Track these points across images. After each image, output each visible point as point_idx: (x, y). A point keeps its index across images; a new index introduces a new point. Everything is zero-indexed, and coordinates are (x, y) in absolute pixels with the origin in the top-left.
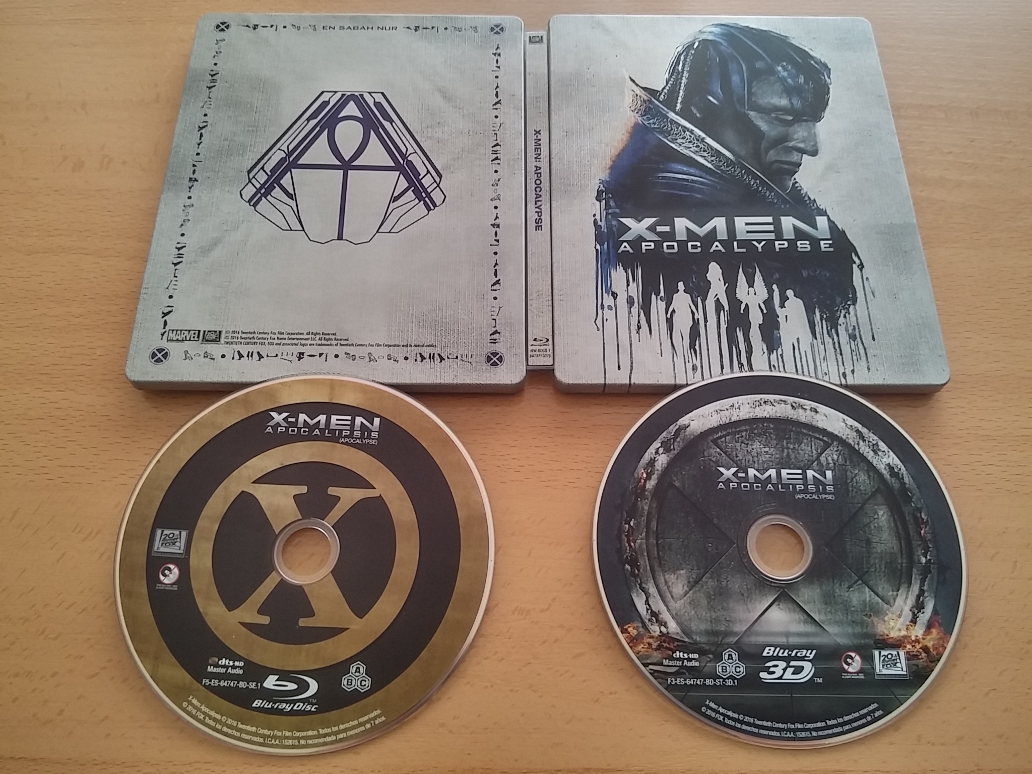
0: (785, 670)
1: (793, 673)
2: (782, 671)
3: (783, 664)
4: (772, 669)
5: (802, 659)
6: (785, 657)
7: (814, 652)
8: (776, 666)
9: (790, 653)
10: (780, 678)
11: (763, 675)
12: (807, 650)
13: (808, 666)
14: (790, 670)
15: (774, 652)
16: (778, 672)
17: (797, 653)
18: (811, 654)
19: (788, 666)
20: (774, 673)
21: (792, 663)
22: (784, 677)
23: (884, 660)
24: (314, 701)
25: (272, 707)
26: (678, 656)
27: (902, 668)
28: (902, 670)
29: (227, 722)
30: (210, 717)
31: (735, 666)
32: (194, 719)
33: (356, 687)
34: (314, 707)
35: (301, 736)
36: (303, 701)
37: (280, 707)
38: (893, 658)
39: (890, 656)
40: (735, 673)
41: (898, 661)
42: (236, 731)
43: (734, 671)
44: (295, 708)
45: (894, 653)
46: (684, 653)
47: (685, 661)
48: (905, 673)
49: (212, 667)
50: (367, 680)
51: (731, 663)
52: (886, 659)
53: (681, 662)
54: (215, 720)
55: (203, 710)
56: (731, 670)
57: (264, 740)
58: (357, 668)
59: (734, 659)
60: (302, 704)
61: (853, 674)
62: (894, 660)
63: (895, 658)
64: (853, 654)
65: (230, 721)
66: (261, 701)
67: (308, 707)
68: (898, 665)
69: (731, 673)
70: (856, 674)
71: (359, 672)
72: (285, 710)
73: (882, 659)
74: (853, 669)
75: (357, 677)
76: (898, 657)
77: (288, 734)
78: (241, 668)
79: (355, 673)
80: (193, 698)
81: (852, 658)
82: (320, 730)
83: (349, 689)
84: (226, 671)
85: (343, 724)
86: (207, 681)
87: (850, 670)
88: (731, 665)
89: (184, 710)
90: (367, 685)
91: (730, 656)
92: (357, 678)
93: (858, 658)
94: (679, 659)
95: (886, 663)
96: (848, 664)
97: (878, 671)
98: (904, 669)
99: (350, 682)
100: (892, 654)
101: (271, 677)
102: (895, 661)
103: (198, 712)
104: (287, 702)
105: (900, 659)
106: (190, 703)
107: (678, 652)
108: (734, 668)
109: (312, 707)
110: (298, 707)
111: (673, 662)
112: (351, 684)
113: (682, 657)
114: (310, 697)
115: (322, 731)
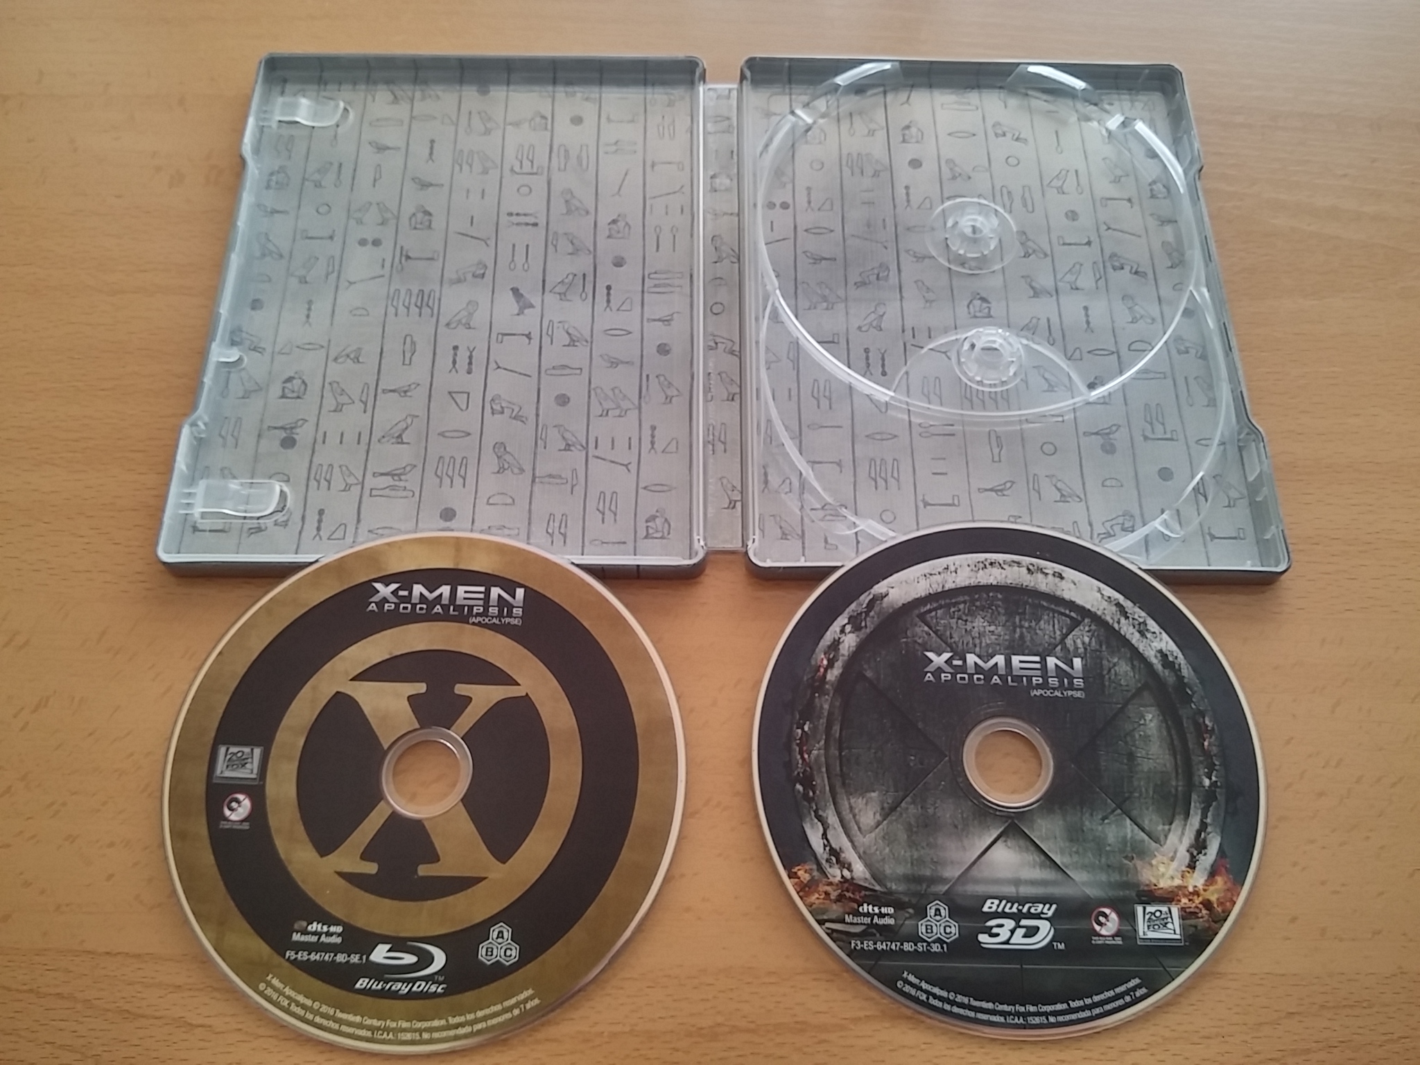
0: (1013, 932)
1: (1025, 936)
2: (1009, 934)
3: (1010, 924)
4: (995, 930)
5: (1038, 916)
6: (1014, 913)
7: (1054, 907)
8: (1001, 926)
9: (1020, 907)
10: (1007, 942)
11: (983, 938)
12: (1045, 905)
13: (1044, 926)
14: (1022, 931)
15: (998, 906)
16: (1004, 934)
17: (1030, 908)
18: (1049, 909)
19: (1018, 926)
20: (997, 935)
21: (1024, 922)
22: (1011, 941)
23: (1150, 918)
24: (441, 979)
25: (383, 989)
26: (866, 911)
27: (1174, 930)
28: (1175, 933)
29: (321, 1010)
30: (298, 1004)
31: (943, 925)
32: (275, 1006)
33: (498, 958)
34: (441, 987)
35: (423, 1027)
36: (426, 979)
37: (393, 988)
38: (1163, 916)
39: (1158, 914)
40: (944, 934)
41: (1169, 920)
42: (334, 1022)
43: (942, 931)
44: (415, 989)
45: (1164, 909)
46: (873, 906)
47: (876, 917)
48: (1178, 937)
49: (299, 934)
50: (513, 948)
51: (938, 921)
52: (1153, 917)
53: (869, 919)
54: (303, 1007)
55: (287, 993)
56: (938, 931)
57: (373, 1034)
58: (499, 932)
59: (943, 914)
60: (423, 984)
61: (1107, 938)
62: (1163, 919)
63: (1165, 916)
64: (1107, 911)
65: (324, 1009)
66: (367, 980)
67: (432, 987)
68: (1170, 926)
69: (939, 935)
70: (1111, 938)
71: (503, 937)
72: (401, 992)
73: (1147, 917)
74: (1107, 931)
75: (500, 944)
76: (1169, 915)
77: (405, 1025)
78: (339, 935)
79: (497, 938)
80: (273, 978)
81: (1106, 916)
82: (450, 1018)
83: (489, 961)
84: (319, 939)
85: (481, 1009)
86: (293, 953)
87: (1104, 932)
88: (938, 924)
89: (261, 994)
90: (514, 955)
91: (938, 912)
92: (499, 946)
93: (1113, 916)
94: (868, 915)
95: (1152, 923)
96: (1100, 924)
97: (1141, 934)
98: (1178, 931)
99: (489, 951)
100: (1161, 911)
101: (380, 946)
102: (1165, 921)
103: (281, 997)
104: (403, 981)
105: (1171, 918)
106: (269, 984)
107: (865, 905)
108: (942, 928)
109: (438, 988)
110: (419, 987)
111: (859, 918)
112: (492, 955)
113: (871, 911)
114: (436, 973)
115: (452, 1021)
